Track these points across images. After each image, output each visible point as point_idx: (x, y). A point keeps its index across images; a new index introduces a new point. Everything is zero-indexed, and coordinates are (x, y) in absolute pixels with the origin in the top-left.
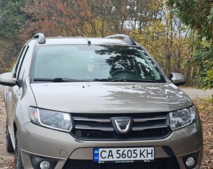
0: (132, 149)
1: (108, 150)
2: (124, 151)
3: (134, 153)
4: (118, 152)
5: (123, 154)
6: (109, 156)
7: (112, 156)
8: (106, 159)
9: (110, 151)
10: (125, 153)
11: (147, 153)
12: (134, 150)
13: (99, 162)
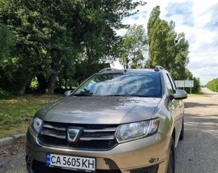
0: (76, 158)
1: (56, 156)
2: (69, 159)
3: (78, 162)
4: (65, 159)
5: (68, 162)
6: (57, 161)
7: (60, 162)
8: (55, 164)
9: (59, 157)
10: (70, 160)
11: (89, 164)
12: (78, 159)
13: (50, 166)
